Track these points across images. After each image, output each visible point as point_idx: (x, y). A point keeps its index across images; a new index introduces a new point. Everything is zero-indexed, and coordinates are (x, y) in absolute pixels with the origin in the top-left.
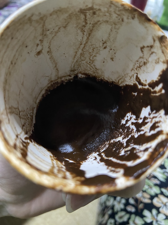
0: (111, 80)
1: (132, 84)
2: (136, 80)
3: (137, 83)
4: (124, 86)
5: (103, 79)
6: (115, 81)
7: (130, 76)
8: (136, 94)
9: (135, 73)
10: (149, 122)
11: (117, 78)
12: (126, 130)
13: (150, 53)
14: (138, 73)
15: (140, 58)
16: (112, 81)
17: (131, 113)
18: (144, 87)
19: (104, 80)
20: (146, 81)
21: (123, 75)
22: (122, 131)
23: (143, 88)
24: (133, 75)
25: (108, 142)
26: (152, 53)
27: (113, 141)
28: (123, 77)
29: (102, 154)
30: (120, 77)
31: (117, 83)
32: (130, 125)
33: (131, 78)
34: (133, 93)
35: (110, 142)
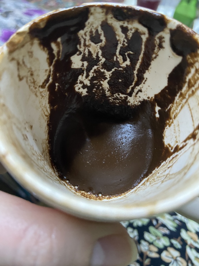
0: (47, 128)
1: (48, 93)
2: (45, 88)
3: (47, 85)
4: (50, 106)
5: (48, 141)
6: (47, 121)
7: (41, 98)
8: (57, 84)
9: (39, 90)
10: (89, 50)
11: (44, 118)
12: (95, 82)
13: (23, 65)
14: (39, 85)
15: (27, 81)
16: (47, 126)
17: (75, 85)
18: (52, 72)
19: (48, 139)
20: (46, 70)
21: (41, 109)
22: (96, 88)
23: (52, 74)
24: (41, 93)
25: (110, 98)
26: (24, 63)
27: (109, 92)
28: (42, 110)
29: (129, 91)
30: (43, 113)
31: (48, 118)
32: (88, 79)
33: (43, 96)
34: (56, 90)
35: (109, 97)
